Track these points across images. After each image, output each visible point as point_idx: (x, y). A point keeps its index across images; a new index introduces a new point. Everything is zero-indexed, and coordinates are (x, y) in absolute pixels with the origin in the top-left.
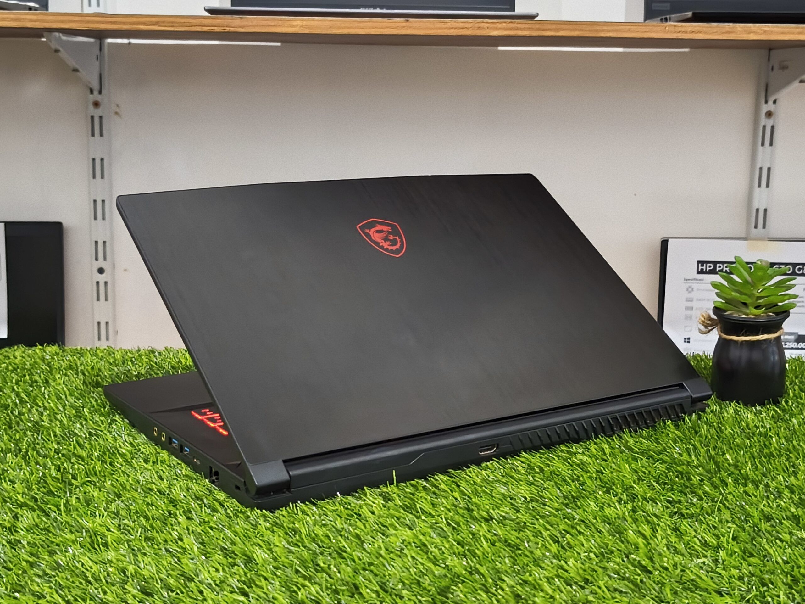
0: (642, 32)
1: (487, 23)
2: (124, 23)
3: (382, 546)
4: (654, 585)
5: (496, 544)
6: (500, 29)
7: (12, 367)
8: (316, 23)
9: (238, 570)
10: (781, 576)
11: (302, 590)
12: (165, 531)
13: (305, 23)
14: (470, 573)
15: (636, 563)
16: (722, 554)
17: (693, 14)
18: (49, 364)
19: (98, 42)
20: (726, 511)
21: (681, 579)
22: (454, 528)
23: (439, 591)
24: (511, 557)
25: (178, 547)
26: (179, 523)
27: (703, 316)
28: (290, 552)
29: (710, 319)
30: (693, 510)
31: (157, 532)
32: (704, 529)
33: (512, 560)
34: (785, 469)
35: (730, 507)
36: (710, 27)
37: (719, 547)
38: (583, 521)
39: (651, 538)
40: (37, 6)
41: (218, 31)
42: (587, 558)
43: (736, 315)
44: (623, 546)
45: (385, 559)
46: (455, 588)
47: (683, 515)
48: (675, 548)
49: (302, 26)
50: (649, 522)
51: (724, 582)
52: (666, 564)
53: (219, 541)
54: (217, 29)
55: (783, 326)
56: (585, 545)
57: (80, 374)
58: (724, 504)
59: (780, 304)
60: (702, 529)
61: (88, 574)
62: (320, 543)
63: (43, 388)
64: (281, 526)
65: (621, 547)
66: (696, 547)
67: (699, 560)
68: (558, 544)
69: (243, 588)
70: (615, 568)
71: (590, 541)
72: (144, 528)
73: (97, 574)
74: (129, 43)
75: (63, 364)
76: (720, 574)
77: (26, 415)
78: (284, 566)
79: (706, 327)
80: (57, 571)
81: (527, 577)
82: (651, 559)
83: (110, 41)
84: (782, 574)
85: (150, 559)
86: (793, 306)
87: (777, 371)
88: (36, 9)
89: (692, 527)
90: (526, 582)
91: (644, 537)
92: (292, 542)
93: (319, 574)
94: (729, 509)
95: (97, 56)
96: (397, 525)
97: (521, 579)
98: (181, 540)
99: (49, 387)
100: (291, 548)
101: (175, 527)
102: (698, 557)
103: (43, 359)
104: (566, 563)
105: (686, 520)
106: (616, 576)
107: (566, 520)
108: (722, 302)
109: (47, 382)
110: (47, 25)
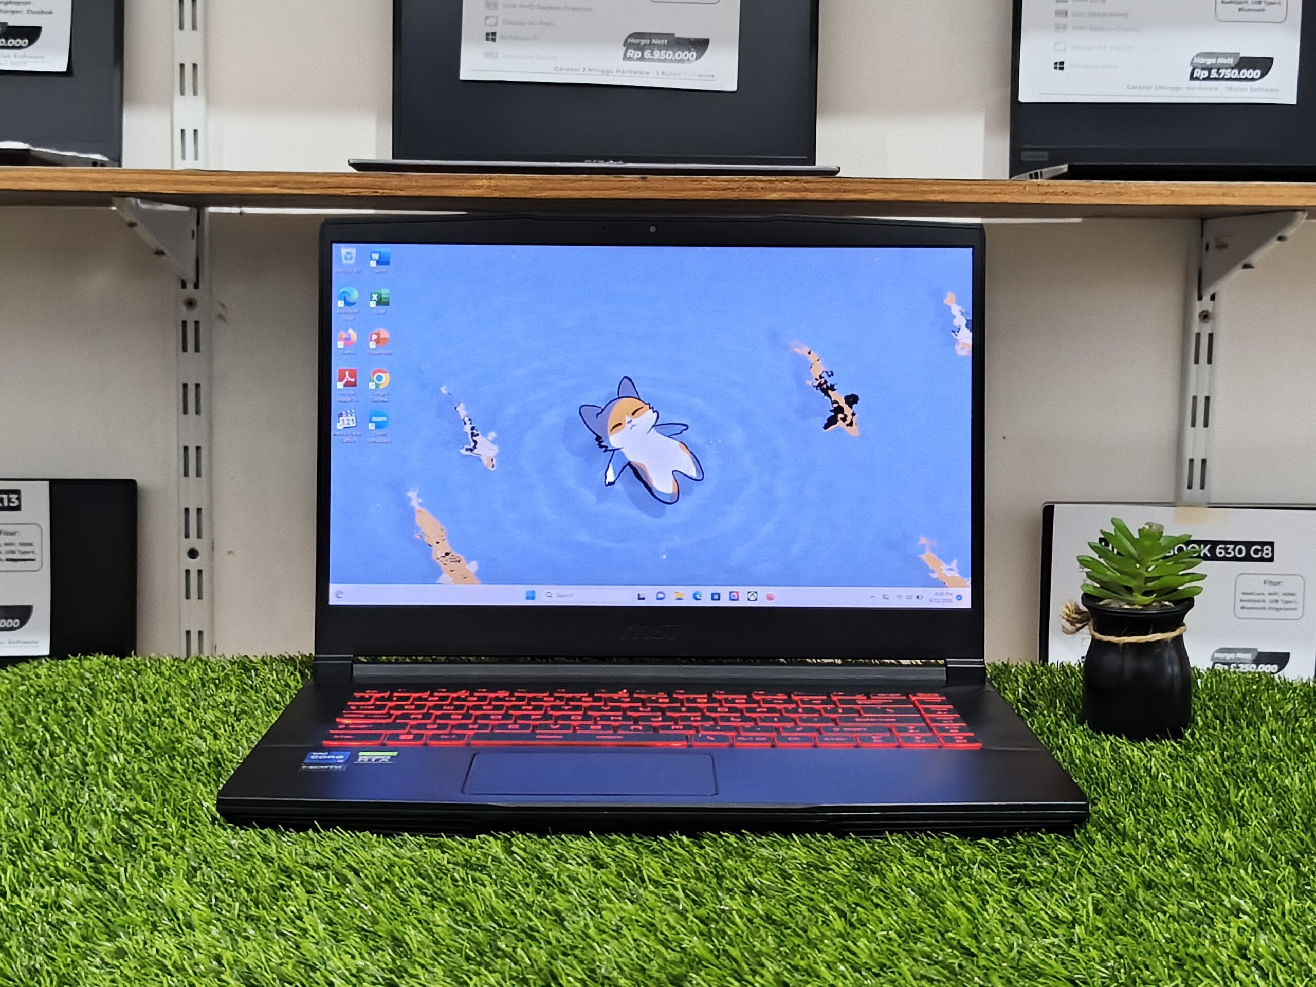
0: (990, 194)
1: (762, 181)
2: (231, 184)
3: (591, 924)
4: (978, 971)
5: (755, 920)
6: (781, 190)
7: (35, 690)
8: (509, 182)
9: (383, 956)
10: (1160, 958)
11: (475, 978)
12: (275, 907)
13: (493, 183)
14: (718, 957)
15: (955, 943)
16: (1079, 930)
17: (1069, 167)
18: (90, 686)
19: (195, 211)
20: (1088, 877)
21: (1018, 964)
22: (694, 901)
23: (671, 978)
24: (776, 936)
25: (295, 928)
26: (296, 897)
27: (1067, 607)
28: (458, 932)
29: (1078, 611)
30: (1041, 876)
31: (264, 908)
32: (1057, 900)
33: (778, 940)
34: (1180, 821)
35: (1097, 872)
36: (1090, 187)
37: (1074, 922)
38: (882, 891)
39: (979, 912)
40: (105, 159)
41: (367, 194)
42: (885, 937)
43: (1115, 605)
44: (936, 920)
45: (594, 940)
46: (694, 976)
47: (1027, 883)
48: (1013, 924)
49: (489, 187)
50: (976, 891)
51: (1079, 967)
52: (997, 946)
53: (355, 920)
54: (365, 192)
55: (1185, 621)
56: (884, 922)
57: (138, 700)
58: (1089, 869)
59: (1180, 588)
60: (1054, 900)
61: (168, 963)
62: (501, 922)
63: (85, 719)
64: (443, 900)
65: (934, 922)
66: (1043, 923)
67: (1047, 941)
68: (845, 919)
69: (391, 979)
70: (924, 951)
71: (890, 916)
72: (244, 903)
73: (180, 963)
74: (241, 213)
75: (111, 685)
76: (1074, 957)
77: (62, 756)
78: (449, 950)
79: (1072, 623)
80: (121, 961)
81: (797, 960)
82: (975, 937)
83: (212, 209)
84: (1162, 955)
85: (255, 944)
86: (1199, 590)
87: (1178, 687)
88: (103, 164)
89: (1039, 899)
90: (796, 968)
91: (969, 910)
92: (461, 921)
93: (499, 961)
94: (1094, 875)
95: (193, 232)
96: (614, 898)
97: (789, 964)
98: (300, 918)
99: (93, 716)
100: (459, 928)
101: (290, 902)
102: (1045, 937)
103: (82, 678)
104: (855, 944)
105: (1032, 890)
106: (926, 960)
107: (858, 890)
108: (1094, 587)
109: (90, 710)
110: (117, 188)
